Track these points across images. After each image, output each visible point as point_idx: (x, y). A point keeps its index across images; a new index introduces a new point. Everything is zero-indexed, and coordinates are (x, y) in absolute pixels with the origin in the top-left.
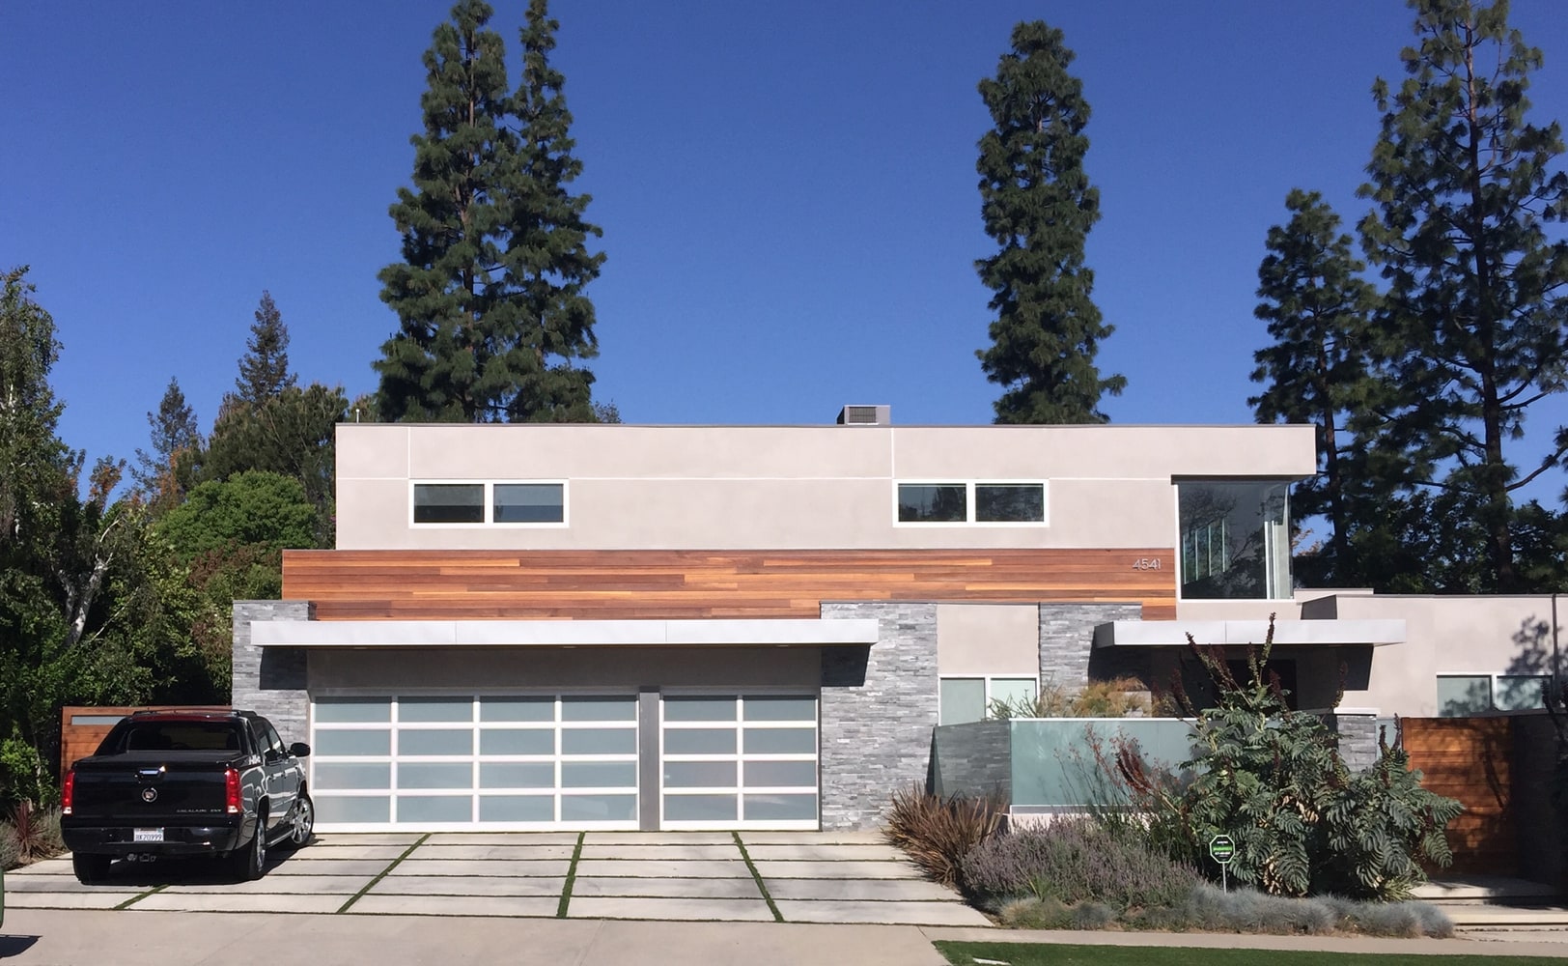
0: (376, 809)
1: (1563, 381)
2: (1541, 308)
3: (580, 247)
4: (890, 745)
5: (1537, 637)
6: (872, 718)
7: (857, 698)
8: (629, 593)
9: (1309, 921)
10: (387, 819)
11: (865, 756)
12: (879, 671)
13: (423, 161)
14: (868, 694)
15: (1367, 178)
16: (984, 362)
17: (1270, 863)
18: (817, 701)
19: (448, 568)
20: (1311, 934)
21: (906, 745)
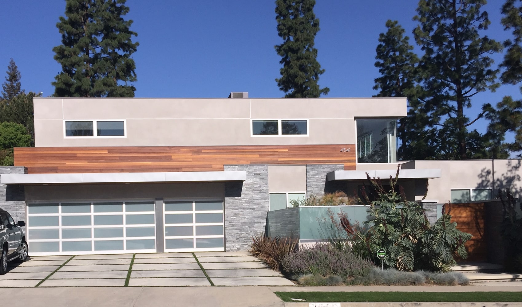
0: (54, 247)
1: (485, 87)
2: (477, 61)
3: (129, 40)
4: (251, 219)
5: (487, 175)
6: (244, 209)
7: (238, 201)
8: (151, 163)
9: (416, 280)
10: (58, 250)
11: (241, 223)
12: (247, 191)
13: (69, 6)
14: (243, 200)
15: (416, 13)
16: (278, 83)
17: (399, 259)
18: (223, 203)
19: (79, 154)
20: (416, 285)
21: (257, 219)
